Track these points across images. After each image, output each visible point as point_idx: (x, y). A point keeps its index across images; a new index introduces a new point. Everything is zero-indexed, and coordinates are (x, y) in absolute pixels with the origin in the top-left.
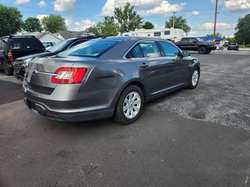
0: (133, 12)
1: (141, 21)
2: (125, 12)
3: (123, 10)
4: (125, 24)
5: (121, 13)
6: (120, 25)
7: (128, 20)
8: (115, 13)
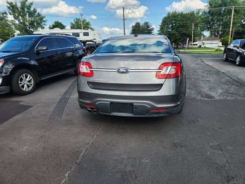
0: (32, 9)
1: (44, 20)
2: (23, 8)
3: (19, 5)
4: (24, 22)
5: (17, 8)
6: (17, 22)
7: (27, 18)
8: (9, 8)
